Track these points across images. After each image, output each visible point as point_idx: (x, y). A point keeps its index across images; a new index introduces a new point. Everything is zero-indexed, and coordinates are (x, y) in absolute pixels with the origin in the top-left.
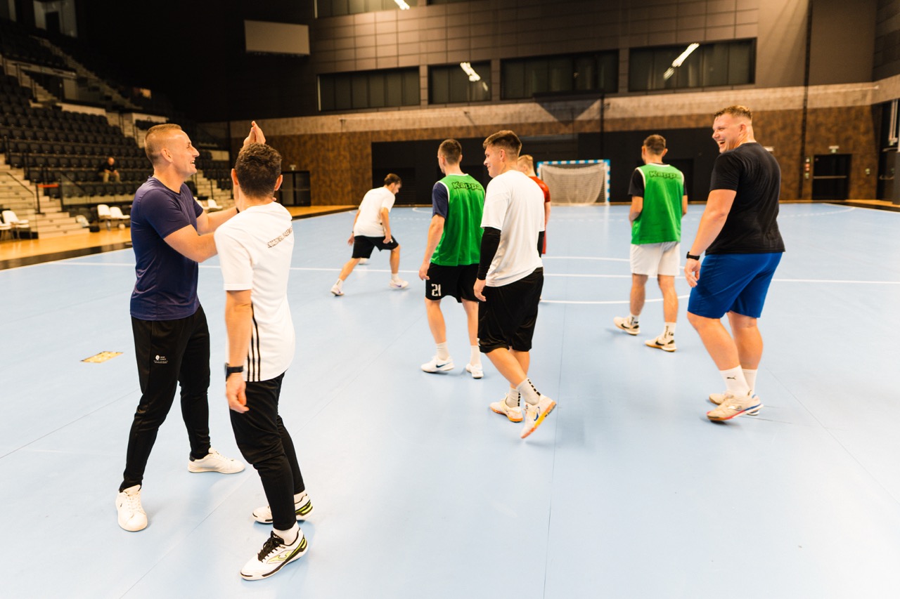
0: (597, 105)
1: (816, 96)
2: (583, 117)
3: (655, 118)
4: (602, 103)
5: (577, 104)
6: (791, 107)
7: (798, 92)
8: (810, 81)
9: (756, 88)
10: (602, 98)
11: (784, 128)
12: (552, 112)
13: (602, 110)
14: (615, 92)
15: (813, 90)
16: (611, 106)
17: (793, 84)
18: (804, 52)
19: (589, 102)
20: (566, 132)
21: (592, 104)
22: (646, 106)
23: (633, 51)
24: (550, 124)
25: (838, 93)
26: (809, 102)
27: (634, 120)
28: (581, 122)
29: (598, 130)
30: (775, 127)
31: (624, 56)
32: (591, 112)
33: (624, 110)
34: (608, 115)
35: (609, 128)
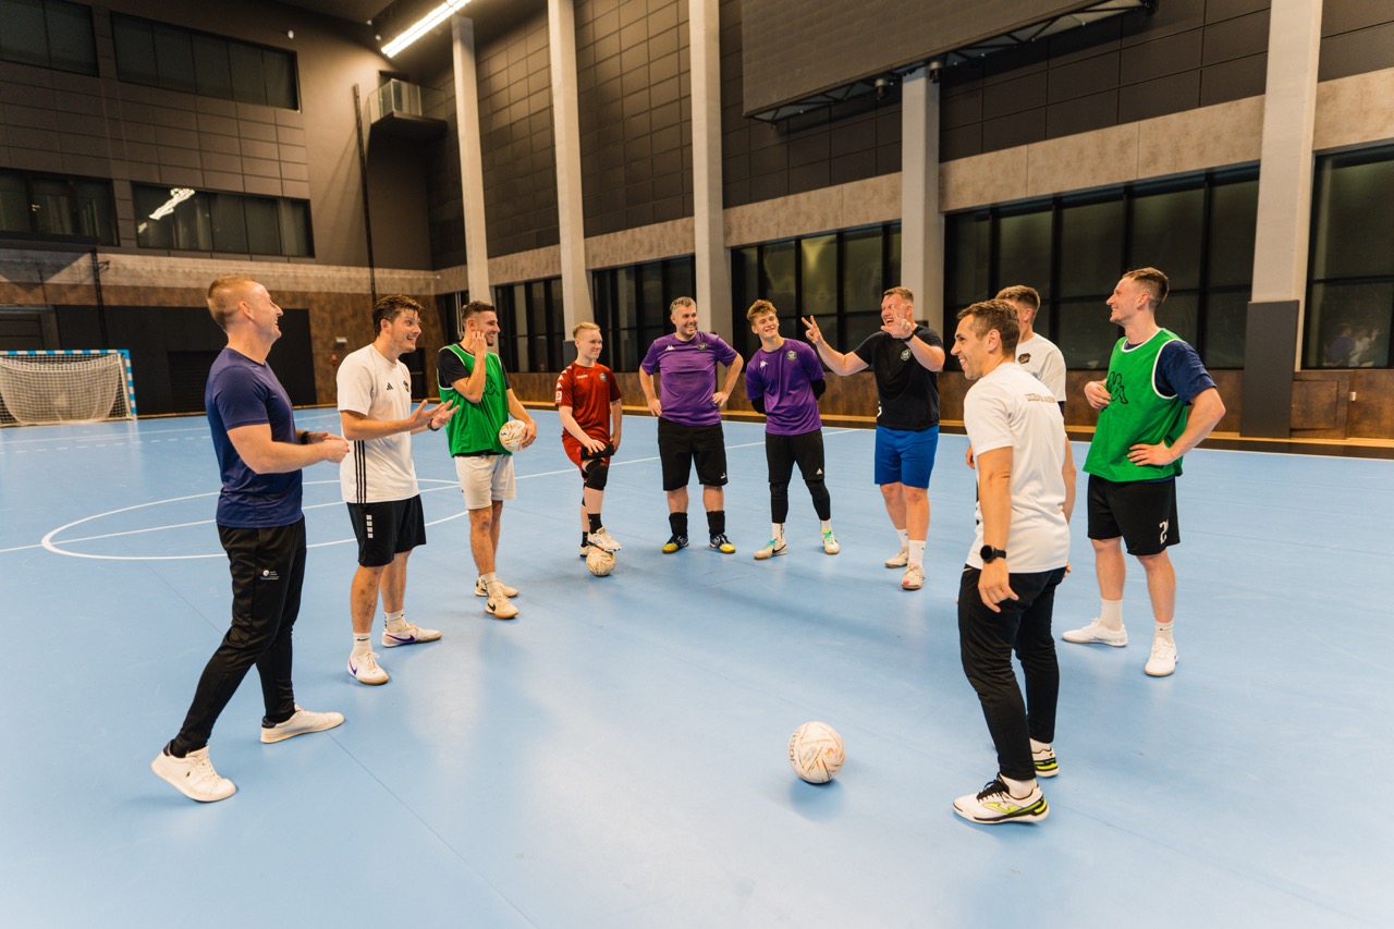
0: (84, 261)
1: (383, 280)
2: (61, 278)
3: (187, 290)
4: (94, 259)
5: (46, 257)
6: (359, 290)
7: (364, 273)
8: (375, 262)
9: (317, 263)
10: (94, 253)
11: (354, 315)
13: (95, 270)
14: (114, 244)
15: (380, 273)
16: (111, 266)
17: (358, 264)
18: (364, 229)
19: (69, 254)
20: (29, 301)
21: (76, 259)
22: (171, 272)
23: (137, 186)
25: (403, 279)
26: (376, 286)
27: (154, 290)
28: (58, 286)
29: (94, 302)
30: (346, 313)
31: (122, 192)
32: (78, 270)
33: (134, 274)
34: (108, 279)
35: (111, 300)
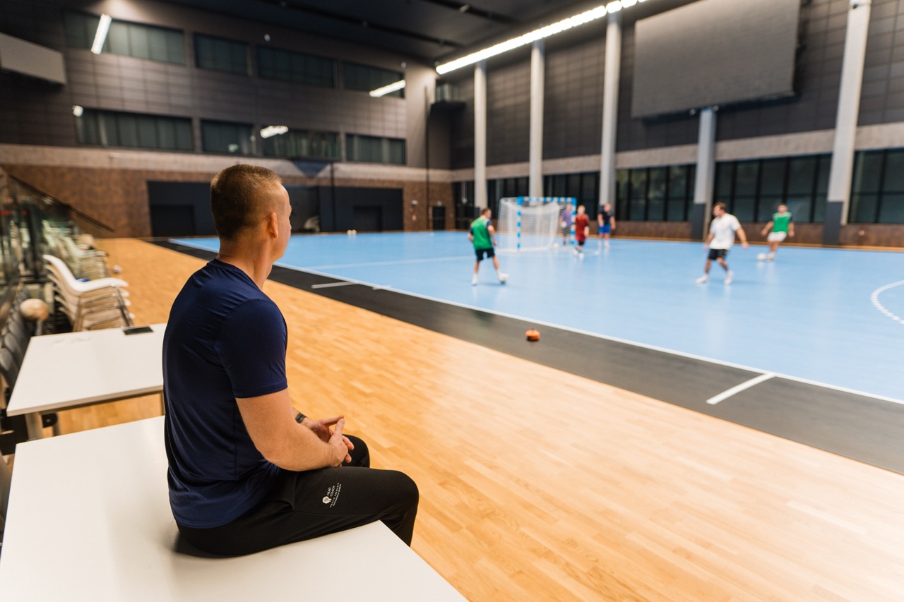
0: (328, 168)
1: (432, 175)
2: (320, 175)
4: (332, 166)
5: (316, 165)
6: (422, 180)
7: (425, 172)
8: (429, 167)
9: (407, 168)
10: (332, 164)
11: (420, 191)
12: (302, 169)
13: (332, 171)
14: (339, 161)
15: (431, 172)
16: (337, 169)
17: (422, 167)
18: (425, 151)
19: (324, 165)
20: (311, 184)
21: (326, 166)
23: (348, 136)
24: (300, 178)
25: (439, 175)
26: (429, 178)
27: (350, 179)
28: (320, 178)
29: (330, 185)
30: (417, 190)
31: (342, 137)
32: (325, 172)
33: (345, 172)
34: (337, 175)
35: (337, 184)
